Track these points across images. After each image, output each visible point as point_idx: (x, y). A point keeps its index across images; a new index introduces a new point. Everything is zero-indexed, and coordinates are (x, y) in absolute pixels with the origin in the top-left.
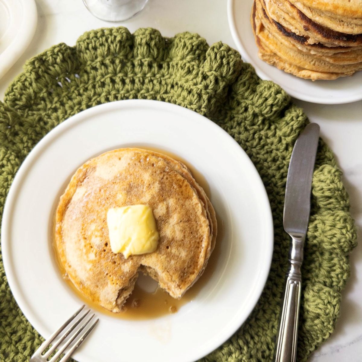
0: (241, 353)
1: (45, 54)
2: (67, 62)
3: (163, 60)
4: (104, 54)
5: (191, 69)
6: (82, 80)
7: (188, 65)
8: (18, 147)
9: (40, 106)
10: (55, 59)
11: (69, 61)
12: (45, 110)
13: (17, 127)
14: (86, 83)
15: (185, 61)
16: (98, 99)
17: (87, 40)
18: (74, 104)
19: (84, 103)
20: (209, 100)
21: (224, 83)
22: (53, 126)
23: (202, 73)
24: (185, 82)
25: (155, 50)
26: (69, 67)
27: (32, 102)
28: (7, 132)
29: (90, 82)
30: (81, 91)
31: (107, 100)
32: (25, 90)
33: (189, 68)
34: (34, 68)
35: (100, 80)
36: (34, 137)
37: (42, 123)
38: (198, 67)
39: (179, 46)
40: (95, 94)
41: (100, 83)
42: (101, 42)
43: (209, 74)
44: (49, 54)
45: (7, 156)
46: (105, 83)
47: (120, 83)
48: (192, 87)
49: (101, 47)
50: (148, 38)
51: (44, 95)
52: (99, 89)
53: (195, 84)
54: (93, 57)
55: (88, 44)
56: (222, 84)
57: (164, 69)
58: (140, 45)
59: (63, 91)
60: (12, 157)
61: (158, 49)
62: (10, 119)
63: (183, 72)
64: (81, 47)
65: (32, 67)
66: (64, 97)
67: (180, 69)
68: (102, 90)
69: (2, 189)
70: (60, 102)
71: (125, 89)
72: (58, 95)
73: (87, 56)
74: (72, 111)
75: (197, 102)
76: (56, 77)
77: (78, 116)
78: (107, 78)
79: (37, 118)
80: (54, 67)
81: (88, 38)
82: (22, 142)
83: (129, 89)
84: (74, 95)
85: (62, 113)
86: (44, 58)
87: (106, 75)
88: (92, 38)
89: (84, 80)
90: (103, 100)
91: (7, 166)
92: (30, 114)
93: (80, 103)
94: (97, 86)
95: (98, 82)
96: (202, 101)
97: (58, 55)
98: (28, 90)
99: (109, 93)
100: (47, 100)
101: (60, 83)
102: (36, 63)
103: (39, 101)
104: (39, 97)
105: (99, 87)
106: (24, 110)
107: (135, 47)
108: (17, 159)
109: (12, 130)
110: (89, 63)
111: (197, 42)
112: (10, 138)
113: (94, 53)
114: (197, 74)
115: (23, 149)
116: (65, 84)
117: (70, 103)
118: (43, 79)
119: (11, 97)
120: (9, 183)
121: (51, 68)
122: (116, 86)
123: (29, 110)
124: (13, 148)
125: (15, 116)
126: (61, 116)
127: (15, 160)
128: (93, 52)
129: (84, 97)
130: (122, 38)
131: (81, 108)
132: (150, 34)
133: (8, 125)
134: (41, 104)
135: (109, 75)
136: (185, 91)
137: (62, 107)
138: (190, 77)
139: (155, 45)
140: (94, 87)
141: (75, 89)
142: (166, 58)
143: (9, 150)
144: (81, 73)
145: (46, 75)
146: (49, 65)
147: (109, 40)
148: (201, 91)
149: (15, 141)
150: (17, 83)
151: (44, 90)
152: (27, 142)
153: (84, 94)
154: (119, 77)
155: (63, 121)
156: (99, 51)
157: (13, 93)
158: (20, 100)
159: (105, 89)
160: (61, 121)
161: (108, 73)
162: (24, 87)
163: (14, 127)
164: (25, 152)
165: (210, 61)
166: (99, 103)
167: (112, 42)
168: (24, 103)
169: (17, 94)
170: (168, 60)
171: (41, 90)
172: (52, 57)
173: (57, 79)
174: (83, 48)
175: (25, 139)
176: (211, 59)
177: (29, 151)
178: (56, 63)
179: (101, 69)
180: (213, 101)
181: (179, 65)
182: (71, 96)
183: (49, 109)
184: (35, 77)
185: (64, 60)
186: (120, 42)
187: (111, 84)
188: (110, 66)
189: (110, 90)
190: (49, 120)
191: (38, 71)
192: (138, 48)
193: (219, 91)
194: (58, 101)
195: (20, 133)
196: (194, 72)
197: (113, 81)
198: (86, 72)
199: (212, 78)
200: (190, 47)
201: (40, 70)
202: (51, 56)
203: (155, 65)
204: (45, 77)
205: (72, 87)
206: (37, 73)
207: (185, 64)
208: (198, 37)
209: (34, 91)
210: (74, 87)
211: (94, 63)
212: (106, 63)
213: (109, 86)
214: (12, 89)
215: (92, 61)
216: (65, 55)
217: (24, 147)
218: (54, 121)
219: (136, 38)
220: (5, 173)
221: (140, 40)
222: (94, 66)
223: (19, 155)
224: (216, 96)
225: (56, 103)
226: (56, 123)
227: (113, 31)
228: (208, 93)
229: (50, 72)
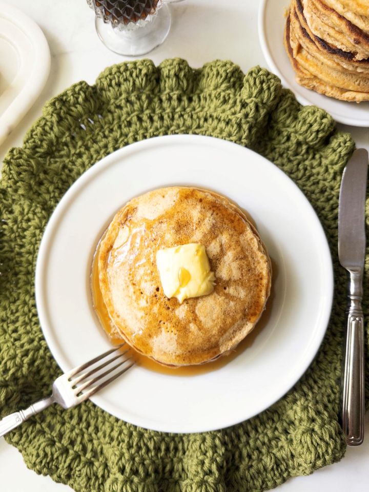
0: (307, 400)
1: (65, 94)
2: (89, 101)
3: (192, 92)
4: (129, 90)
5: (227, 98)
6: (106, 120)
7: (222, 94)
8: (44, 199)
9: (62, 153)
10: (77, 98)
11: (91, 101)
12: (68, 156)
13: (42, 176)
14: (111, 124)
15: (219, 90)
16: (126, 140)
17: (109, 76)
18: (100, 147)
19: (110, 146)
20: (250, 129)
21: (265, 110)
22: (79, 174)
23: (241, 101)
24: (222, 113)
25: (185, 82)
26: (92, 107)
27: (54, 148)
28: (32, 182)
29: (115, 122)
30: (107, 133)
31: (135, 140)
32: (45, 135)
33: (224, 97)
34: (56, 109)
35: (125, 119)
36: (60, 186)
37: (66, 171)
38: (235, 95)
39: (211, 75)
40: (121, 135)
41: (126, 122)
42: (125, 77)
43: (248, 101)
44: (70, 93)
45: (32, 209)
46: (132, 122)
47: (148, 121)
48: (230, 117)
49: (125, 83)
50: (177, 68)
51: (66, 140)
52: (125, 129)
53: (234, 113)
54: (117, 94)
55: (111, 80)
56: (263, 112)
57: (195, 102)
58: (168, 77)
59: (87, 133)
60: (38, 210)
61: (188, 81)
62: (35, 167)
63: (218, 102)
64: (103, 84)
65: (53, 109)
66: (89, 140)
67: (214, 100)
68: (129, 130)
69: (30, 245)
70: (85, 146)
71: (154, 126)
72: (82, 138)
73: (111, 94)
74: (99, 156)
75: (237, 133)
76: (79, 118)
77: (106, 160)
78: (134, 116)
79: (61, 166)
80: (76, 108)
81: (111, 74)
82: (48, 192)
83: (159, 127)
84: (99, 138)
85: (87, 159)
86: (64, 98)
87: (132, 113)
88: (115, 73)
89: (109, 121)
90: (131, 140)
91: (34, 219)
92: (52, 162)
93: (106, 146)
94: (123, 126)
95: (123, 121)
96: (242, 131)
97: (79, 94)
98: (49, 135)
99: (136, 133)
100: (70, 145)
101: (83, 126)
102: (57, 103)
103: (61, 146)
104: (62, 142)
105: (125, 126)
106: (45, 158)
107: (162, 81)
108: (43, 212)
109: (37, 180)
110: (112, 101)
111: (232, 69)
112: (35, 188)
113: (118, 90)
114: (235, 102)
115: (50, 200)
116: (89, 126)
117: (96, 146)
118: (65, 122)
119: (30, 144)
120: (38, 238)
121: (73, 108)
122: (144, 124)
123: (51, 158)
124: (38, 200)
125: (38, 163)
126: (87, 162)
127: (41, 213)
128: (116, 88)
129: (110, 139)
130: (148, 70)
131: (108, 151)
132: (179, 64)
133: (32, 173)
134: (64, 149)
135: (136, 113)
136: (223, 122)
137: (87, 152)
138: (227, 107)
139: (185, 75)
140: (120, 127)
141: (100, 131)
142: (196, 90)
143: (33, 202)
144: (104, 113)
145: (69, 117)
146: (70, 106)
147: (134, 75)
148: (241, 120)
149: (40, 192)
150: (36, 128)
151: (67, 134)
152: (53, 191)
153: (110, 136)
154: (147, 114)
155: (90, 167)
156: (123, 87)
157: (32, 140)
158: (41, 146)
159: (133, 128)
160: (87, 167)
161: (134, 111)
162: (45, 133)
163: (39, 175)
164: (52, 203)
165: (249, 88)
166: (127, 144)
167: (137, 76)
168: (46, 150)
169: (37, 141)
170: (198, 92)
171: (63, 134)
172: (74, 97)
173: (80, 120)
174: (106, 85)
175: (51, 188)
176: (249, 85)
177: (57, 202)
178: (78, 103)
179: (127, 107)
180: (254, 131)
181: (213, 96)
182: (96, 138)
183: (73, 155)
184: (57, 119)
185: (86, 100)
186: (146, 75)
187: (138, 123)
188: (136, 103)
189: (138, 130)
190: (73, 167)
191: (60, 113)
192: (165, 81)
193: (260, 119)
194: (83, 145)
195: (45, 182)
196: (231, 101)
197: (140, 119)
198: (110, 111)
199: (252, 105)
200: (224, 75)
201: (62, 111)
202: (73, 95)
203: (185, 98)
204: (67, 119)
205: (96, 129)
206: (59, 115)
207: (219, 94)
208: (232, 64)
209: (55, 136)
210: (98, 129)
211: (118, 101)
212: (131, 100)
213: (136, 125)
214: (32, 135)
215: (116, 98)
216: (87, 94)
217: (50, 198)
218: (80, 167)
219: (163, 69)
220: (32, 228)
221: (167, 71)
222: (118, 104)
223: (46, 207)
224: (257, 125)
225: (80, 147)
226: (82, 170)
227: (137, 65)
228: (248, 122)
229: (72, 113)
